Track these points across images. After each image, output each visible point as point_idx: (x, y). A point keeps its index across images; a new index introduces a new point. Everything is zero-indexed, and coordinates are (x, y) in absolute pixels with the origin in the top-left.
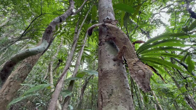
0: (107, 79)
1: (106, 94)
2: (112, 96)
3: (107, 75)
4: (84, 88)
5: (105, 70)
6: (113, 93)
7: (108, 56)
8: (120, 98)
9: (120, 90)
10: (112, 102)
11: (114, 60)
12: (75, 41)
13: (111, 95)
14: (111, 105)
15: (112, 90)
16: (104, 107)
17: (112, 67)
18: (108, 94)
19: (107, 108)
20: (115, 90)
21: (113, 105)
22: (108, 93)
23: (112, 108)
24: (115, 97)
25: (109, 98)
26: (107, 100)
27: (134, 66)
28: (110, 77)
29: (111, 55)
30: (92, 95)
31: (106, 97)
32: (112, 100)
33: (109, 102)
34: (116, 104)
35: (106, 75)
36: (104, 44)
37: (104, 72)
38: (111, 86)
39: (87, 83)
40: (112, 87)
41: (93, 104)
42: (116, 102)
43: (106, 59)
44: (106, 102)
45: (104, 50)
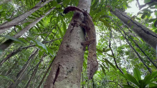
0: (71, 56)
1: (65, 69)
2: (71, 73)
3: (73, 53)
4: (13, 54)
5: (72, 47)
6: (72, 71)
7: (78, 38)
8: (77, 77)
9: (79, 70)
10: (69, 79)
11: (82, 44)
12: (38, 7)
13: (70, 71)
14: (68, 81)
15: (73, 67)
16: (59, 81)
17: (78, 48)
18: (68, 70)
19: (63, 83)
20: (75, 69)
21: (69, 82)
22: (67, 68)
23: (68, 84)
24: (74, 76)
25: (67, 74)
26: (65, 76)
27: (94, 56)
28: (75, 56)
29: (80, 39)
30: (15, 64)
31: (65, 72)
32: (70, 77)
33: (66, 78)
34: (72, 82)
35: (71, 52)
36: (78, 27)
37: (70, 49)
38: (73, 63)
39: (18, 51)
40: (74, 65)
41: (10, 72)
42: (73, 80)
43: (76, 39)
44: (63, 77)
45: (76, 31)
